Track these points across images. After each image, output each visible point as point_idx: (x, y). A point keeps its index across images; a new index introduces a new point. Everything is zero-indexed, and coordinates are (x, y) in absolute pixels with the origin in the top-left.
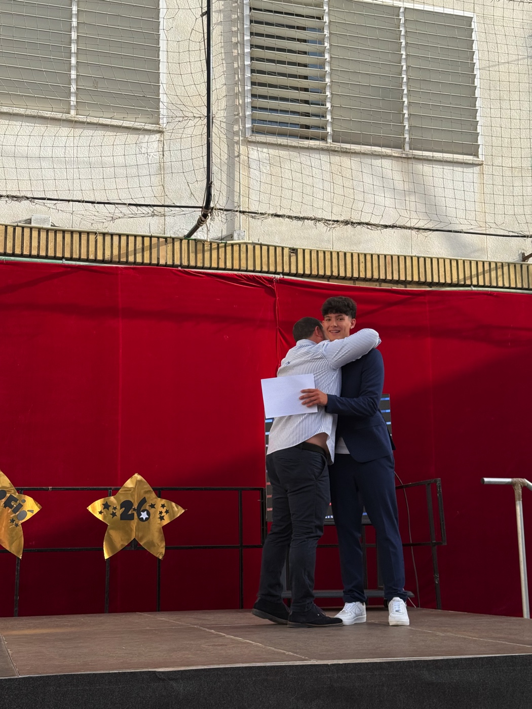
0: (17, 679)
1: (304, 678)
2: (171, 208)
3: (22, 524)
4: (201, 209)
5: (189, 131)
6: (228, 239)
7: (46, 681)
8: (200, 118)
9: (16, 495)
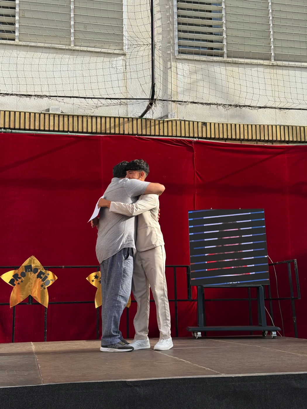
0: (42, 386)
1: (217, 386)
2: (131, 100)
3: (47, 288)
4: (148, 100)
5: (141, 53)
6: (165, 118)
7: (60, 387)
8: (147, 45)
9: (44, 271)
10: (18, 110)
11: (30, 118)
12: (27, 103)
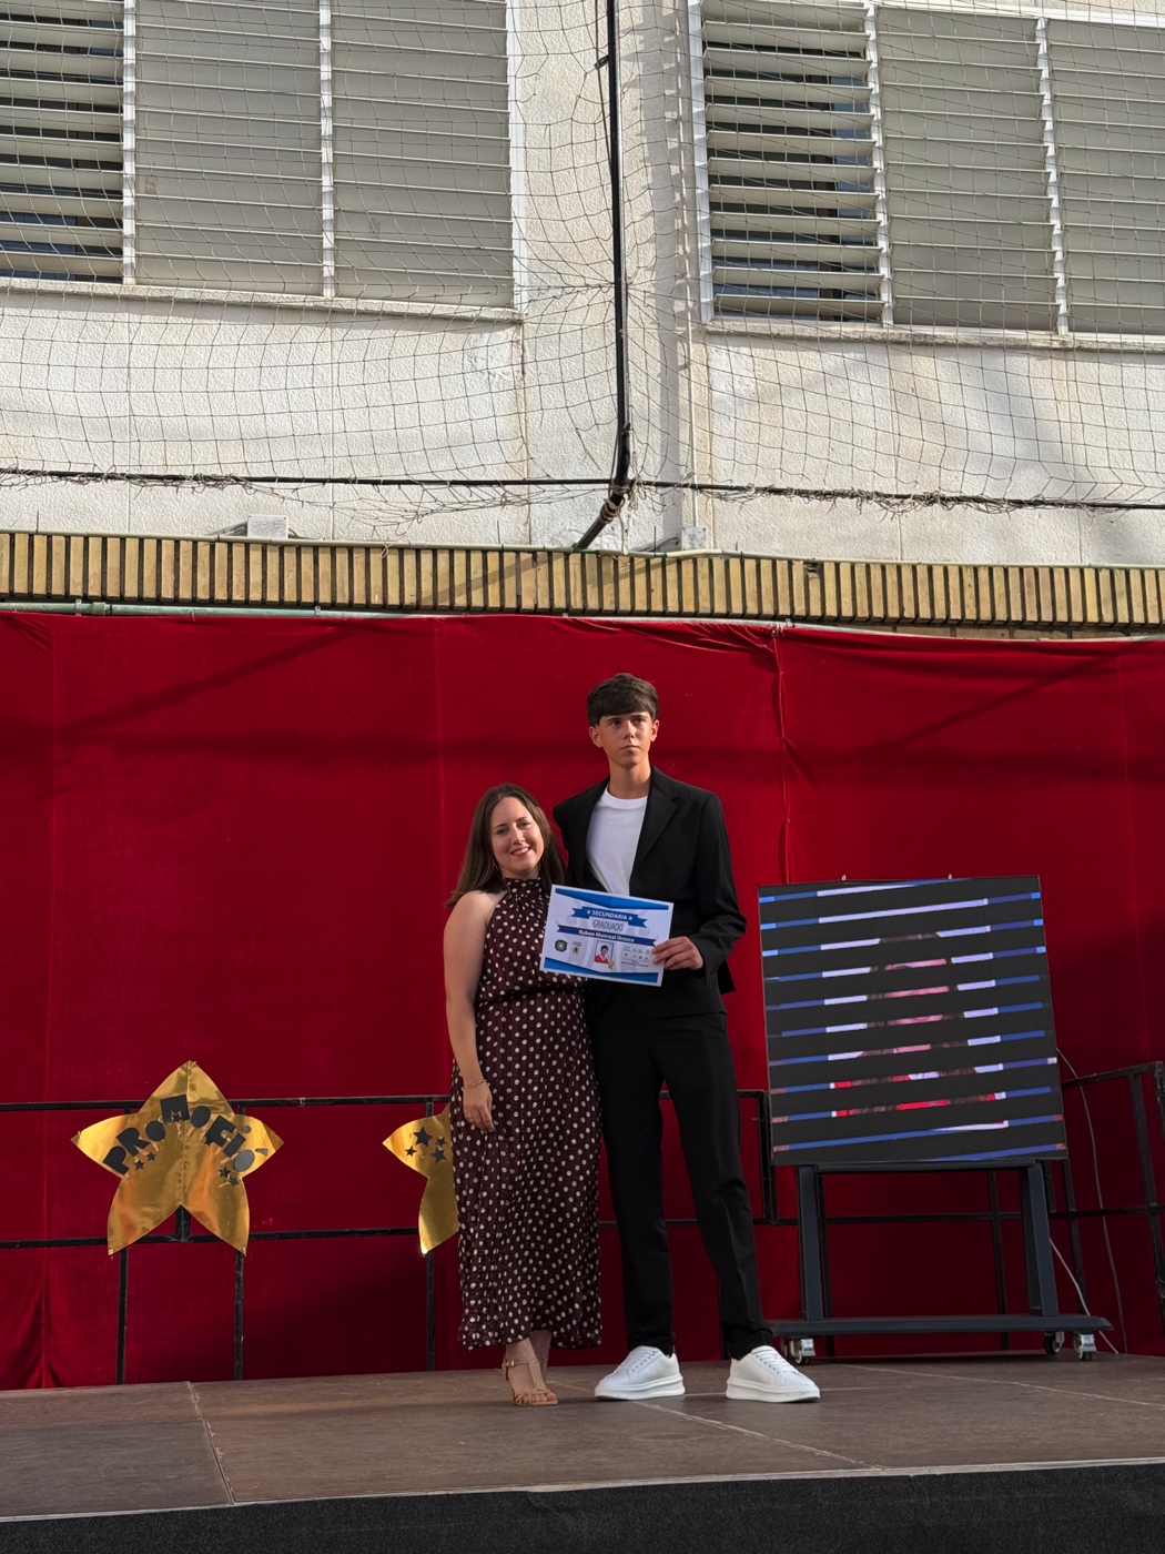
0: (229, 1509)
1: (855, 1508)
2: (543, 486)
3: (245, 1179)
4: (607, 486)
5: (577, 317)
6: (668, 547)
7: (292, 1513)
8: (600, 287)
9: (231, 1117)
10: (133, 533)
11: (177, 559)
12: (165, 506)
